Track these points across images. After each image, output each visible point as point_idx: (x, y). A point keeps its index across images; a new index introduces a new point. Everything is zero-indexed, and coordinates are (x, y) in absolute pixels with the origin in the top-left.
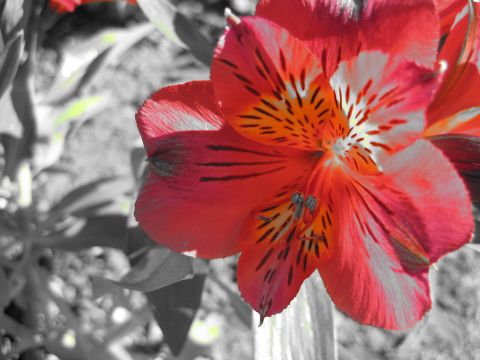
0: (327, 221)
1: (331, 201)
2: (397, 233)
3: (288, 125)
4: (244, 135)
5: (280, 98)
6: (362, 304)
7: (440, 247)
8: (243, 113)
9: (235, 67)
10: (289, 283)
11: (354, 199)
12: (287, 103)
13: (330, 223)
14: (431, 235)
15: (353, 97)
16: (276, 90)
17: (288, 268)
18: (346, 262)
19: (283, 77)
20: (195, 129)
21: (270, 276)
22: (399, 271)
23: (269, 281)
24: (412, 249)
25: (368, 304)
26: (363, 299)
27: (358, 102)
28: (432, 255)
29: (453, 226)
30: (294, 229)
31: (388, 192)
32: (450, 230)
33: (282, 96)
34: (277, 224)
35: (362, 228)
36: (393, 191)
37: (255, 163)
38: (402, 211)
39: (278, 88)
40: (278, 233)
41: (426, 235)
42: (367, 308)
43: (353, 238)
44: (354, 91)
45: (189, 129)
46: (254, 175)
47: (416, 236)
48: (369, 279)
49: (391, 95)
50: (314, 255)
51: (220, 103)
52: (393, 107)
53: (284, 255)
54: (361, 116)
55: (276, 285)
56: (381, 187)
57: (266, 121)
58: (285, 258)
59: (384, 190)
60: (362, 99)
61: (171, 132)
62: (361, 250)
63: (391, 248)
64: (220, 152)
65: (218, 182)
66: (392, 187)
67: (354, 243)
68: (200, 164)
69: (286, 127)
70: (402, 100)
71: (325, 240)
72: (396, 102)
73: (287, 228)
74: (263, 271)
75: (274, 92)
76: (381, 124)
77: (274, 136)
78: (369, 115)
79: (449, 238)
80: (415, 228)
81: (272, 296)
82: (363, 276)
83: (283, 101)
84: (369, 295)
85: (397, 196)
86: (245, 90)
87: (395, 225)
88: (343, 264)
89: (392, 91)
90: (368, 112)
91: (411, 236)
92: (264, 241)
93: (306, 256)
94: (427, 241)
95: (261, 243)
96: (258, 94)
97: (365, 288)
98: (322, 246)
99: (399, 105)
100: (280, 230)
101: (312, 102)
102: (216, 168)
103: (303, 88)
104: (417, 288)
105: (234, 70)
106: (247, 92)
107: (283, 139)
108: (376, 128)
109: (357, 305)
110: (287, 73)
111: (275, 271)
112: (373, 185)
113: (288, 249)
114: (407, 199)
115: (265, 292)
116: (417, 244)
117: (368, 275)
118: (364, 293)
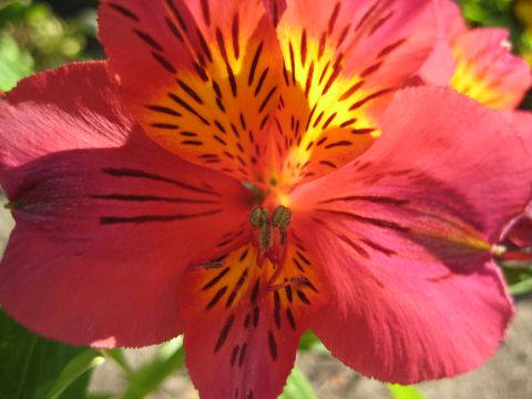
0: (302, 261)
1: (298, 239)
2: (422, 224)
3: (219, 133)
4: (158, 142)
5: (205, 78)
6: (396, 355)
7: (498, 216)
8: (153, 102)
9: (136, 18)
10: (274, 355)
11: (331, 223)
12: (216, 86)
13: (308, 263)
14: (478, 205)
15: (313, 47)
16: (197, 61)
17: (266, 336)
18: (348, 304)
19: (206, 37)
20: (82, 147)
21: (240, 355)
22: (445, 278)
23: (240, 365)
24: (455, 236)
25: (405, 352)
26: (394, 347)
27: (321, 53)
28: (491, 231)
29: (507, 180)
30: (258, 282)
31: (388, 179)
32: (505, 188)
33: (207, 73)
34: (230, 280)
35: (359, 250)
36: (395, 174)
37: (179, 200)
38: (419, 193)
39: (200, 57)
40: (234, 295)
41: (471, 207)
42: (406, 360)
43: (349, 271)
44: (313, 36)
45: (72, 147)
46: (181, 217)
47: (456, 213)
48: (394, 317)
49: (373, 14)
50: (301, 303)
51: (118, 78)
52: (379, 32)
53: (252, 320)
54: (330, 71)
55: (254, 366)
56: (376, 179)
57: (187, 122)
58: (256, 323)
59: (381, 181)
60: (328, 41)
61: (42, 154)
62: (367, 282)
63: (421, 249)
64: (125, 179)
65: (129, 225)
66: (391, 169)
67: (352, 277)
68: (95, 197)
69: (216, 137)
70: (390, 15)
71: (308, 284)
72: (382, 22)
73: (246, 286)
74: (226, 349)
75: (196, 66)
76: (363, 69)
77: (202, 150)
78: (342, 63)
79: (505, 200)
80: (451, 204)
81: (251, 386)
82: (382, 316)
83: (210, 84)
84: (402, 340)
85: (404, 177)
86: (152, 58)
87: (417, 214)
88: (345, 310)
89: (373, 9)
90: (340, 57)
91: (448, 217)
92: (217, 306)
93: (289, 311)
94: (475, 214)
95: (212, 310)
96: (173, 70)
97: (392, 332)
98: (307, 291)
99: (387, 25)
100: (237, 289)
101: (250, 82)
102: (121, 203)
103: (237, 55)
104: (483, 290)
105: (133, 23)
106: (156, 63)
107: (211, 158)
108: (356, 80)
109: (388, 361)
110: (213, 27)
111: (245, 346)
112: (359, 184)
113: (256, 311)
114: (422, 174)
115: (237, 384)
116: (461, 224)
117: (389, 311)
118: (394, 339)
